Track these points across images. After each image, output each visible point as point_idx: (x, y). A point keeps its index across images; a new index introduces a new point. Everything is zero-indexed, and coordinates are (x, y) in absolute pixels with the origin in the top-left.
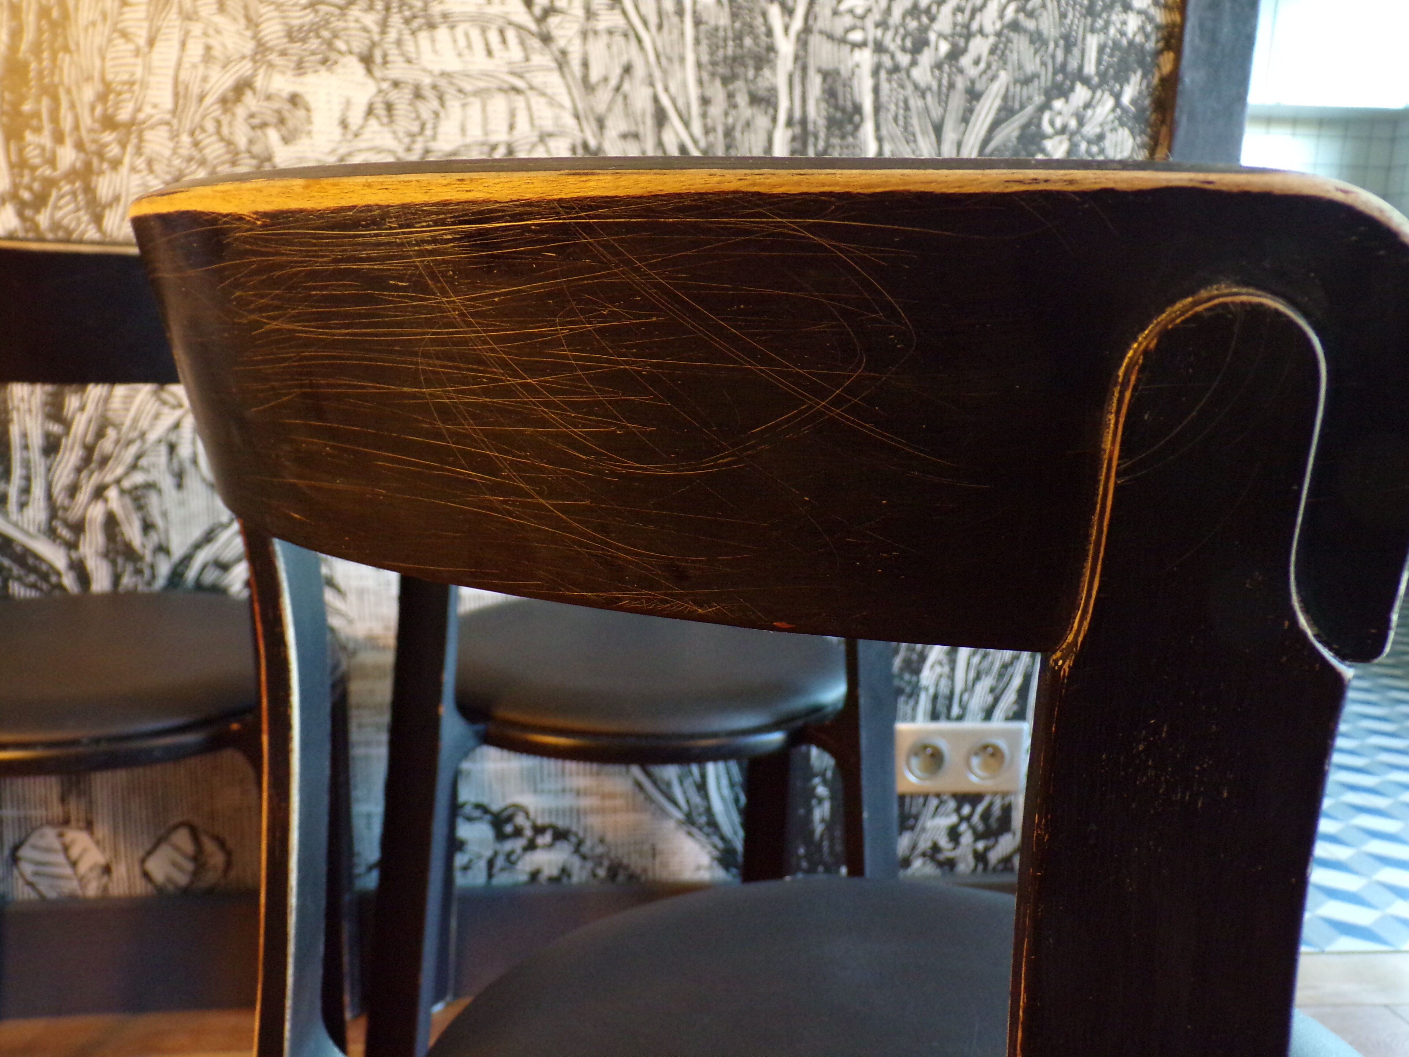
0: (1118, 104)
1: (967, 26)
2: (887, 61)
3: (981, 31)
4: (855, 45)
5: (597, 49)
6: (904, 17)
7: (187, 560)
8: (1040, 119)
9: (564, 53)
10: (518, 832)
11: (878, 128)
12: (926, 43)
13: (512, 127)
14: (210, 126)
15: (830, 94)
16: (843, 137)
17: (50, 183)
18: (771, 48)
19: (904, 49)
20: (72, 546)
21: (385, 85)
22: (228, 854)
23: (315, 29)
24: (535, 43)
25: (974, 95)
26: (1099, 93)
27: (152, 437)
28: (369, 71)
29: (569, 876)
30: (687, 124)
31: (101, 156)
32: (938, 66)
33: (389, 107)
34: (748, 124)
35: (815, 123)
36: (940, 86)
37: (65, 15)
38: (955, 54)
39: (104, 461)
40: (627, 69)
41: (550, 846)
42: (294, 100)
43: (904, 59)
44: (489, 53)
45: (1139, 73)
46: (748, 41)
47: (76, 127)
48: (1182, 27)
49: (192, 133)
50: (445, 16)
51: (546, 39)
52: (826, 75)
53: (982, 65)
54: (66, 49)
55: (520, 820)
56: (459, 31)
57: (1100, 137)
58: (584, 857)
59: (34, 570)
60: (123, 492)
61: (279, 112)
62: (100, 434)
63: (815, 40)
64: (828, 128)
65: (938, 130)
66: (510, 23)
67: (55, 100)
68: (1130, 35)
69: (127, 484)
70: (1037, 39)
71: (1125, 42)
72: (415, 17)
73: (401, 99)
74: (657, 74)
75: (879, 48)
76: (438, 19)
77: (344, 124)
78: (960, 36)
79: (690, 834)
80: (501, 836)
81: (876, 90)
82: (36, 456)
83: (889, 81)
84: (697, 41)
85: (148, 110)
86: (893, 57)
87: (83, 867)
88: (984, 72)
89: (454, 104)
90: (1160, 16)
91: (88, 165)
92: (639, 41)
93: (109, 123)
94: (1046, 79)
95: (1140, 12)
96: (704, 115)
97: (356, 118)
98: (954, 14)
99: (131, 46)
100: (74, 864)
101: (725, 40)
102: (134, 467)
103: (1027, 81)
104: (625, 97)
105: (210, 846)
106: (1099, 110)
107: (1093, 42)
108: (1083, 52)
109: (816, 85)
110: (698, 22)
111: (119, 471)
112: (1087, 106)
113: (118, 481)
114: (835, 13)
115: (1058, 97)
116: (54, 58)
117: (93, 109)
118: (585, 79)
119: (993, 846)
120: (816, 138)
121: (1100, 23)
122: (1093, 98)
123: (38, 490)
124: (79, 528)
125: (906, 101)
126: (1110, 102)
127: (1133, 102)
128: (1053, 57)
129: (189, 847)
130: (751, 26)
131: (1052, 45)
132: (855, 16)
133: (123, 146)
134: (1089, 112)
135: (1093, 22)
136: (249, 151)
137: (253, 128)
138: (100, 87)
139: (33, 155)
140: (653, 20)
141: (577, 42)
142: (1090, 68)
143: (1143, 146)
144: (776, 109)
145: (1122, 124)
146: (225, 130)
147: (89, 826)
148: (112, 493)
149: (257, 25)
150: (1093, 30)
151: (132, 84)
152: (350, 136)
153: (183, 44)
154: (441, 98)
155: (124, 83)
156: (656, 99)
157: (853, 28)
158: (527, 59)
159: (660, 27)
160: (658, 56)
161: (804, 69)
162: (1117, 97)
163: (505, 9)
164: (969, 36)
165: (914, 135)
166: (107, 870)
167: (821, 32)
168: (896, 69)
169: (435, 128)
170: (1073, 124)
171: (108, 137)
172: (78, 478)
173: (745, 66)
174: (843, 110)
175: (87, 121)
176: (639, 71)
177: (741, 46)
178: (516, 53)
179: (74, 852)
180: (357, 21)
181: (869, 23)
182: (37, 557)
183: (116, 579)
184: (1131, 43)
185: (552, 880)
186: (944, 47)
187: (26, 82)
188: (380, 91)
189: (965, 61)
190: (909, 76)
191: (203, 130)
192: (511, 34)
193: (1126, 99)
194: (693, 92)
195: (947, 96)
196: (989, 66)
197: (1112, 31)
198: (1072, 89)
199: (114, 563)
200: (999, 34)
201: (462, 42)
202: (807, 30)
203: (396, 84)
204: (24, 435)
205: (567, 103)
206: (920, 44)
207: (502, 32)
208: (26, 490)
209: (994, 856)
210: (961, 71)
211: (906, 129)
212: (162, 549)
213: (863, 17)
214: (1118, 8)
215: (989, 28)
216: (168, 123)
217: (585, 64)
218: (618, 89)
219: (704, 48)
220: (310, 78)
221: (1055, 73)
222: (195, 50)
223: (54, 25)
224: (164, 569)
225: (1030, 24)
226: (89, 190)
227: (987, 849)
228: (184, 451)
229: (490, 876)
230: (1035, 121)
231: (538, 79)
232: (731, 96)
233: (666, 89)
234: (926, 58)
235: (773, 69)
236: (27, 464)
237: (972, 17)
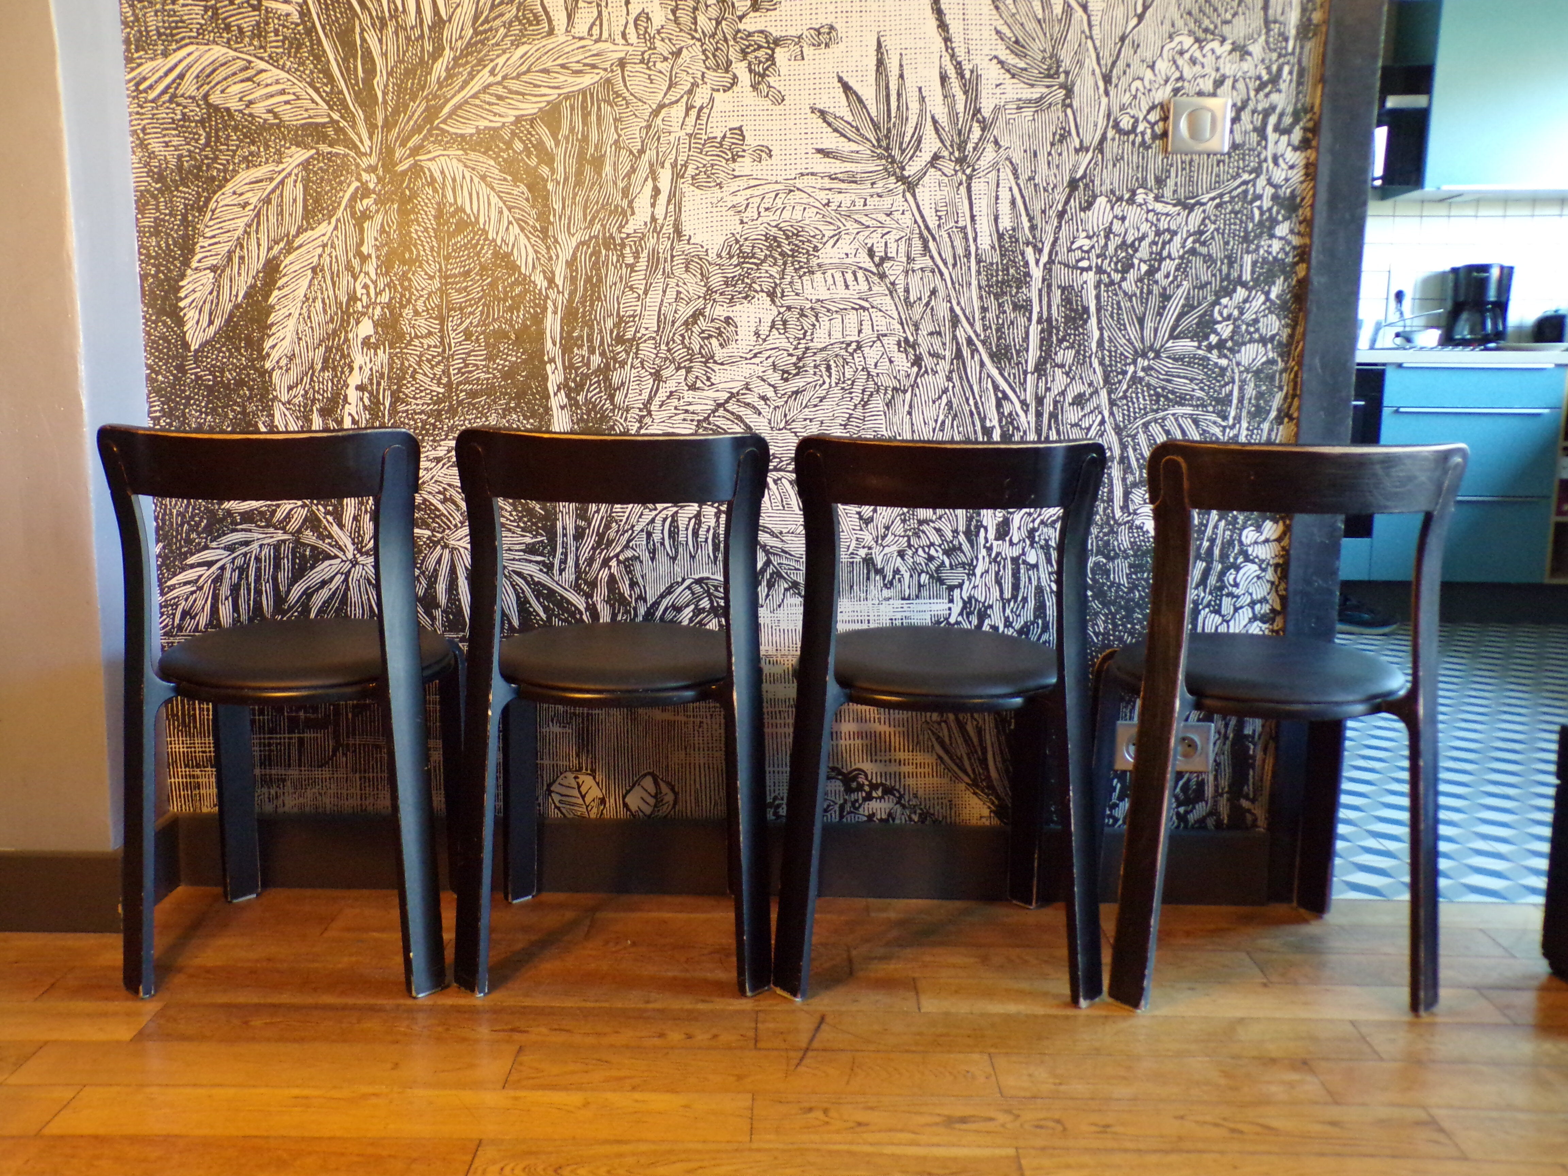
0: (1268, 299)
1: (1160, 254)
2: (1105, 277)
3: (1169, 256)
4: (1083, 270)
5: (914, 281)
6: (1116, 250)
7: (656, 604)
8: (1212, 311)
9: (893, 284)
10: (860, 788)
11: (1099, 322)
12: (1132, 266)
13: (860, 332)
14: (678, 339)
15: (1067, 301)
16: (1076, 329)
17: (587, 376)
18: (1028, 274)
19: (1116, 271)
20: (588, 596)
21: (782, 310)
22: (676, 794)
23: (742, 279)
24: (876, 279)
25: (1165, 297)
26: (1254, 292)
27: (637, 528)
28: (773, 301)
29: (894, 820)
30: (972, 325)
31: (615, 361)
32: (1141, 280)
33: (785, 322)
34: (1012, 323)
35: (1057, 320)
36: (1142, 292)
37: (600, 280)
38: (1151, 272)
39: (610, 543)
40: (934, 292)
41: (880, 798)
42: (728, 320)
43: (1117, 277)
44: (847, 287)
45: (1282, 278)
46: (1012, 271)
47: (602, 343)
48: (1310, 246)
49: (668, 344)
50: (819, 266)
51: (882, 276)
52: (1063, 289)
53: (1171, 278)
54: (599, 299)
55: (861, 779)
56: (828, 275)
57: (1256, 321)
58: (904, 807)
59: (566, 610)
60: (619, 562)
61: (719, 328)
62: (608, 527)
63: (1056, 268)
64: (1065, 323)
65: (1141, 321)
66: (861, 268)
67: (591, 328)
68: (1274, 254)
69: (621, 558)
70: (1209, 259)
71: (1271, 258)
72: (801, 267)
73: (792, 317)
74: (953, 294)
75: (1100, 270)
76: (816, 268)
77: (757, 334)
78: (1155, 260)
79: (975, 793)
80: (849, 790)
81: (1098, 297)
82: (570, 540)
83: (1107, 291)
84: (979, 272)
85: (643, 331)
86: (1109, 275)
87: (588, 799)
88: (1172, 282)
89: (824, 319)
90: (1296, 241)
91: (607, 365)
92: (942, 274)
93: (620, 340)
94: (1215, 285)
95: (1281, 238)
96: (983, 319)
97: (764, 330)
98: (1150, 246)
99: (636, 295)
100: (583, 797)
101: (997, 270)
102: (627, 546)
103: (1202, 287)
104: (932, 309)
105: (664, 788)
106: (1254, 303)
107: (1248, 259)
108: (1241, 266)
109: (1057, 294)
110: (979, 262)
111: (618, 550)
112: (1245, 301)
113: (617, 556)
114: (1070, 250)
115: (1225, 297)
116: (592, 305)
117: (612, 332)
118: (907, 298)
119: (1191, 811)
120: (1058, 330)
121: (1253, 247)
122: (1249, 296)
123: (571, 562)
124: (593, 584)
125: (1118, 303)
126: (1262, 298)
127: (1278, 297)
128: (1220, 271)
129: (652, 789)
130: (1014, 262)
131: (1219, 263)
132: (1083, 251)
133: (628, 354)
134: (1247, 305)
135: (1248, 247)
136: (700, 353)
137: (703, 339)
138: (616, 320)
139: (577, 360)
140: (950, 261)
141: (902, 277)
142: (1247, 276)
143: (1287, 326)
144: (1031, 313)
145: (1271, 312)
146: (687, 341)
147: (593, 774)
148: (613, 563)
149: (707, 279)
150: (1248, 252)
151: (634, 316)
152: (761, 342)
153: (664, 292)
154: (816, 316)
155: (629, 316)
156: (952, 310)
157: (1082, 259)
158: (870, 289)
159: (954, 265)
160: (953, 283)
161: (1049, 286)
162: (1267, 294)
163: (857, 260)
164: (1161, 260)
165: (1124, 325)
166: (603, 801)
167: (1059, 263)
168: (1112, 283)
169: (812, 334)
170: (1236, 313)
171: (619, 348)
172: (594, 553)
173: (1011, 287)
174: (1076, 311)
175: (608, 339)
176: (942, 293)
177: (1008, 274)
178: (864, 286)
179: (584, 790)
180: (767, 272)
181: (1093, 255)
182: (569, 602)
183: (614, 616)
184: (1275, 258)
185: (881, 820)
186: (1144, 268)
187: (576, 319)
188: (779, 313)
189: (1159, 276)
190: (1120, 287)
191: (674, 342)
192: (860, 274)
193: (1273, 296)
194: (976, 304)
195: (1147, 300)
196: (1175, 278)
197: (1261, 252)
198: (1234, 291)
199: (612, 606)
200: (1182, 257)
201: (830, 281)
202: (1051, 261)
203: (789, 308)
204: (564, 528)
205: (896, 316)
206: (1127, 267)
207: (854, 273)
208: (564, 561)
209: (1191, 818)
210: (1156, 282)
211: (1119, 322)
212: (642, 598)
213: (1088, 252)
214: (1265, 236)
215: (1175, 254)
216: (654, 338)
217: (907, 291)
218: (927, 304)
219: (983, 276)
220: (738, 307)
221: (1222, 281)
222: (671, 294)
223: (592, 285)
224: (642, 610)
225: (1204, 250)
226: (607, 379)
227: (1187, 812)
228: (657, 537)
229: (841, 817)
230: (1209, 312)
231: (876, 301)
232: (1000, 305)
233: (959, 303)
234: (1132, 275)
235: (1029, 287)
236: (565, 546)
237: (1163, 248)
